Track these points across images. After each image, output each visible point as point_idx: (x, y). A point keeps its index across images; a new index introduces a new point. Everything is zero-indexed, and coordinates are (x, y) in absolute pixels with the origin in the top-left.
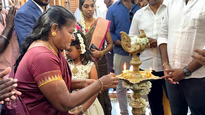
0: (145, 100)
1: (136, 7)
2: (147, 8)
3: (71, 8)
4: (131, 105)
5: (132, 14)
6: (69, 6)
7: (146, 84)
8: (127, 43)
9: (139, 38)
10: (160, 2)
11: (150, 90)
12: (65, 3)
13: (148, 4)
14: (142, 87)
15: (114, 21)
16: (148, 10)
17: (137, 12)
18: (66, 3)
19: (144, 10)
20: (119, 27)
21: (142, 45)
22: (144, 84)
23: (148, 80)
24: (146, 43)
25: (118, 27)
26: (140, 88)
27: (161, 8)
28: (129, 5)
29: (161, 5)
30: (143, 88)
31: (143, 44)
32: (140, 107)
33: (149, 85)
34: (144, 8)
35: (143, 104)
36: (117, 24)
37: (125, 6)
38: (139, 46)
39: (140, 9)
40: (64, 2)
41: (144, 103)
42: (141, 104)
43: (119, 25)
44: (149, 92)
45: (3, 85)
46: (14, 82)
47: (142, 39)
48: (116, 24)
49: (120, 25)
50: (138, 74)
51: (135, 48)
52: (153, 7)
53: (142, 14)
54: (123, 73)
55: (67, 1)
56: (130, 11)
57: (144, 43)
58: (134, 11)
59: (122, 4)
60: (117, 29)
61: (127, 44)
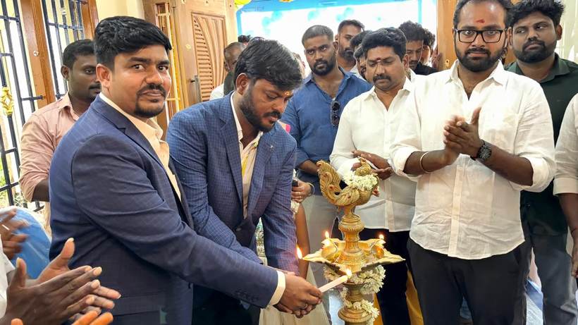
0: (372, 304)
1: (345, 93)
2: (371, 96)
3: (203, 93)
4: (342, 317)
5: (338, 108)
6: (199, 88)
7: (375, 272)
8: (332, 185)
9: (357, 177)
10: (399, 84)
11: (383, 284)
12: (190, 83)
13: (374, 88)
14: (367, 278)
15: (298, 120)
16: (372, 100)
17: (351, 103)
18: (192, 81)
19: (365, 100)
20: (310, 134)
21: (363, 190)
22: (371, 273)
23: (379, 264)
24: (370, 187)
25: (307, 134)
26: (362, 281)
27: (401, 97)
28: (329, 87)
29: (400, 92)
30: (367, 281)
31: (366, 189)
32: (362, 320)
33: (379, 274)
34: (365, 95)
35: (368, 312)
36: (305, 129)
37: (323, 90)
38: (357, 192)
39: (355, 98)
40: (188, 81)
41: (370, 312)
42: (364, 315)
43: (309, 131)
44: (380, 288)
45: (67, 285)
46: (93, 275)
47: (364, 178)
48: (302, 127)
49: (313, 129)
50: (357, 250)
51: (350, 197)
52: (382, 94)
53: (359, 109)
54: (324, 247)
55: (193, 79)
56: (334, 99)
57: (367, 186)
58: (342, 100)
59: (316, 85)
60: (305, 139)
61: (331, 188)
